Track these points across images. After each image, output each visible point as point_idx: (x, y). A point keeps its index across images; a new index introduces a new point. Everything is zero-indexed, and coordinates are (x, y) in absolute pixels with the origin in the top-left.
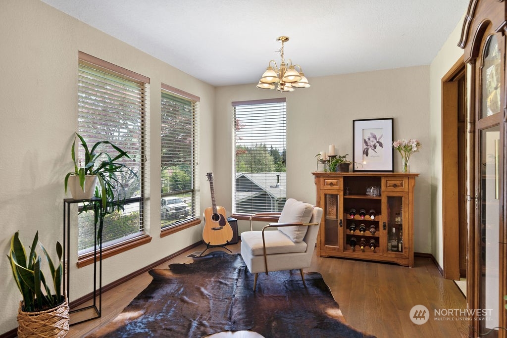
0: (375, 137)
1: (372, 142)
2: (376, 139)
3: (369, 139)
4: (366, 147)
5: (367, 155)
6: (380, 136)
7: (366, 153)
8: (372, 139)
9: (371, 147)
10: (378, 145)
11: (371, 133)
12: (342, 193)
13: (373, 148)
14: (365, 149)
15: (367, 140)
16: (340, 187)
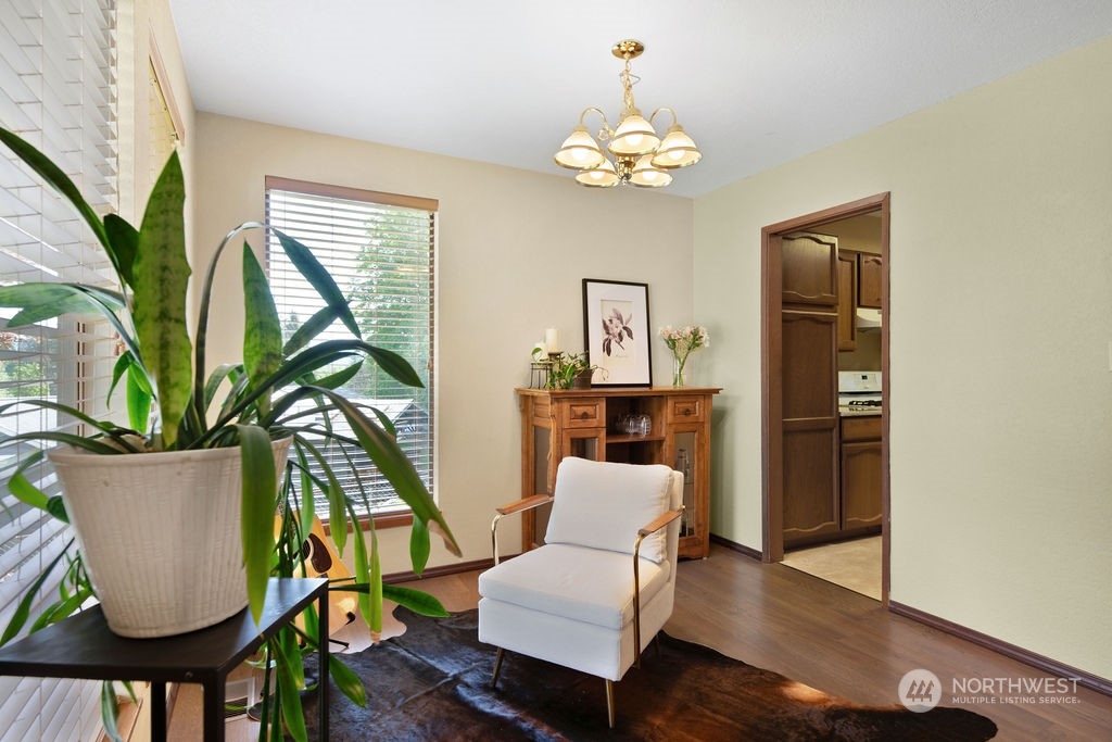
0: (620, 318)
1: (616, 328)
2: (622, 322)
3: (611, 321)
4: (606, 337)
5: (609, 354)
6: (628, 317)
7: (608, 349)
8: (615, 321)
9: (614, 336)
10: (625, 333)
11: (614, 310)
12: (603, 433)
13: (617, 339)
14: (606, 340)
15: (608, 323)
16: (600, 422)
